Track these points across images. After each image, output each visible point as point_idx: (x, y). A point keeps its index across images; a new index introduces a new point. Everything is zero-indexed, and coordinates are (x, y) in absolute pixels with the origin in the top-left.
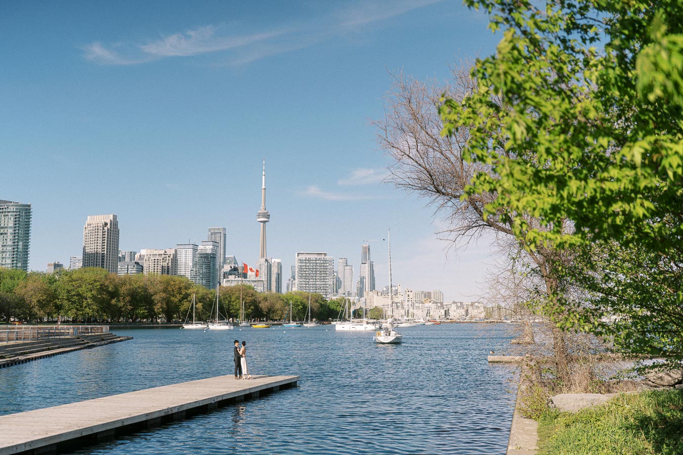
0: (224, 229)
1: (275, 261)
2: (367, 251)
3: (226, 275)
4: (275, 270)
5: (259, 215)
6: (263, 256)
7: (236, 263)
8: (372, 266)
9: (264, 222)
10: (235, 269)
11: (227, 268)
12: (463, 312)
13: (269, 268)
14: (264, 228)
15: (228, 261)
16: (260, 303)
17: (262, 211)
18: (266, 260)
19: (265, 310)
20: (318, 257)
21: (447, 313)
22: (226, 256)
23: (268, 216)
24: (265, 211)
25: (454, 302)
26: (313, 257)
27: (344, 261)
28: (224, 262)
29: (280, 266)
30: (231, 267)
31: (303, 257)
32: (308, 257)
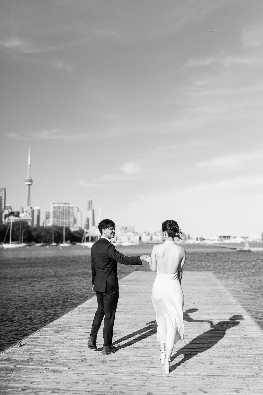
0: (5, 189)
1: (36, 208)
2: (90, 203)
3: (6, 216)
4: (36, 214)
5: (26, 181)
6: (28, 205)
7: (11, 209)
8: (93, 211)
9: (29, 185)
10: (12, 213)
11: (6, 212)
12: (149, 238)
13: (33, 212)
14: (29, 188)
15: (7, 208)
16: (32, 232)
17: (28, 178)
18: (31, 208)
19: (35, 236)
20: (65, 205)
21: (140, 239)
22: (6, 205)
23: (32, 182)
24: (30, 178)
25: (145, 232)
26: (61, 205)
27: (77, 208)
28: (5, 209)
29: (39, 211)
30: (9, 212)
31: (56, 205)
32: (58, 205)
